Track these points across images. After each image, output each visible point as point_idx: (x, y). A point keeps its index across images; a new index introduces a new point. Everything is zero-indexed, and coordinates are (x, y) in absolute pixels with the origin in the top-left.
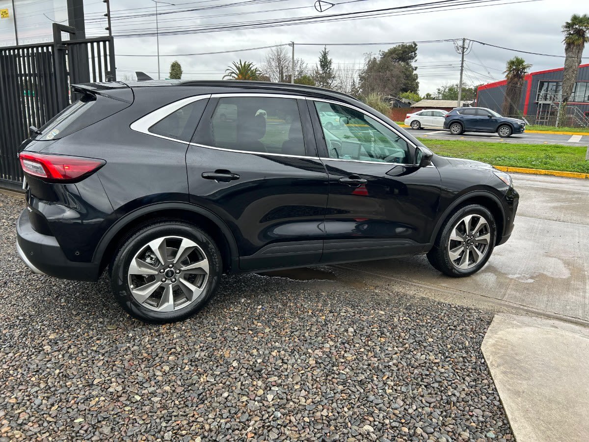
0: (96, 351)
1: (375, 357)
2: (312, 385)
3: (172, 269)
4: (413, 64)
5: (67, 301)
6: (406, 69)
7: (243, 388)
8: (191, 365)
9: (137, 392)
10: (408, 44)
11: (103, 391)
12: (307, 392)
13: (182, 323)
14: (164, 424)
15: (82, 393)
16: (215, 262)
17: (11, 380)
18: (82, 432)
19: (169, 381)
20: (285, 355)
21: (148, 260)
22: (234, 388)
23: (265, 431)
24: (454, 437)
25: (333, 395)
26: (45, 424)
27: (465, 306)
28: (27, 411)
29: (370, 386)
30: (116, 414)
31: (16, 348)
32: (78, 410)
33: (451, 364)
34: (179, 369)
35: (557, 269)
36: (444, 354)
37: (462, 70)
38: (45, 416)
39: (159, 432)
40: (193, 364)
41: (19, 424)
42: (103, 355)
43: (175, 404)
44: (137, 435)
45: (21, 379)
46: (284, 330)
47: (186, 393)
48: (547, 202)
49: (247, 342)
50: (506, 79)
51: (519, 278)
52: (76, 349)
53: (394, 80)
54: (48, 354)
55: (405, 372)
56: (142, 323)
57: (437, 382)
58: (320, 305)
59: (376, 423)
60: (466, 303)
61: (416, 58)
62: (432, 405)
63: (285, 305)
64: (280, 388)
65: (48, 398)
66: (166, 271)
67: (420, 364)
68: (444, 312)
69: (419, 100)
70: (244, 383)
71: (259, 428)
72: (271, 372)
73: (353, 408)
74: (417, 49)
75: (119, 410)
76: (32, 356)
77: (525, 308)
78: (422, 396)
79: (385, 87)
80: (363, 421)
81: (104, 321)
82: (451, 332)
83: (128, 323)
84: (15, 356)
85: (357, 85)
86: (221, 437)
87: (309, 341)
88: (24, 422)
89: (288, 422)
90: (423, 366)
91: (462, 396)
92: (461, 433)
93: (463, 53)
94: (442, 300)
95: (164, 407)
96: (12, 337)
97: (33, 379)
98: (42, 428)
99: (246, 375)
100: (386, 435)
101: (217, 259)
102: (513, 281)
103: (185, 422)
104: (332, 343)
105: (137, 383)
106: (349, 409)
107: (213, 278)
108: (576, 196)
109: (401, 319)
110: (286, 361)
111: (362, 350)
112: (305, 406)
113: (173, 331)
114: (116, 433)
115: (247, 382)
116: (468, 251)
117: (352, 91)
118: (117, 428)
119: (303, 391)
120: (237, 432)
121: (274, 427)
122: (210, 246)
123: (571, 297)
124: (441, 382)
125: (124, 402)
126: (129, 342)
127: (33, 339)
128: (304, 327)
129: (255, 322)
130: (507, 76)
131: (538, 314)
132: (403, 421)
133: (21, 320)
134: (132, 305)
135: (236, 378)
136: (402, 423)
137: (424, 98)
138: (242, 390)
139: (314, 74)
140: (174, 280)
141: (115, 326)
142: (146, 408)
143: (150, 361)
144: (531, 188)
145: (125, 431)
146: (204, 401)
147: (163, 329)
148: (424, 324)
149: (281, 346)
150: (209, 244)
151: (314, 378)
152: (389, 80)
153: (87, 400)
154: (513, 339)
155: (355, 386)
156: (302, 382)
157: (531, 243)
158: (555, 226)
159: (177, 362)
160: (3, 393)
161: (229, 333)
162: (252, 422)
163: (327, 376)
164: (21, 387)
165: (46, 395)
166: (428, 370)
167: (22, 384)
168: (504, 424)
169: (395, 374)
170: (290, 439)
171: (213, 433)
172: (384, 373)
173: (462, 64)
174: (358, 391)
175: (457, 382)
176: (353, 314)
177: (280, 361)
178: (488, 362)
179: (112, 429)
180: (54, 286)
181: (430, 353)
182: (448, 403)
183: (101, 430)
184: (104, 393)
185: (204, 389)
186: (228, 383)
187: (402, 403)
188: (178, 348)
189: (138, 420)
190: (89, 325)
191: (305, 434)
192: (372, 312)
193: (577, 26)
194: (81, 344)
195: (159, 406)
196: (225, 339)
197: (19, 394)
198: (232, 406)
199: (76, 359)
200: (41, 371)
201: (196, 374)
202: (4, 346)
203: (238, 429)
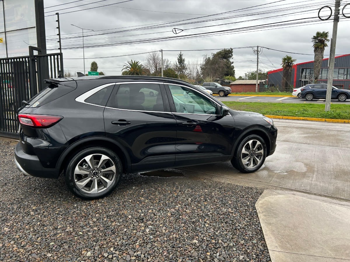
0: (58, 214)
1: (201, 211)
2: (169, 224)
3: (97, 171)
4: (231, 60)
5: (40, 191)
6: (227, 63)
7: (134, 227)
8: (107, 218)
9: (80, 231)
10: (227, 49)
11: (63, 231)
12: (166, 228)
13: (102, 199)
14: (95, 244)
15: (53, 232)
16: (119, 167)
17: (15, 228)
18: (54, 248)
19: (97, 225)
20: (155, 212)
21: (84, 167)
22: (129, 227)
23: (145, 244)
24: (236, 243)
25: (179, 228)
26: (35, 246)
27: (250, 187)
28: (25, 241)
29: (197, 224)
30: (70, 240)
31: (16, 214)
32: (51, 240)
33: (239, 213)
34: (101, 220)
35: (301, 167)
36: (236, 209)
37: (258, 63)
38: (34, 242)
39: (93, 247)
40: (108, 217)
41: (22, 246)
42: (62, 215)
43: (100, 235)
44: (82, 248)
45: (20, 227)
46: (155, 201)
47: (105, 230)
48: (301, 134)
49: (136, 206)
50: (282, 68)
51: (279, 172)
52: (47, 213)
53: (221, 69)
54: (33, 216)
55: (215, 217)
56: (81, 200)
57: (231, 221)
58: (175, 188)
59: (199, 239)
60: (250, 185)
61: (232, 57)
62: (228, 231)
63: (156, 189)
64: (153, 226)
65: (35, 235)
66: (93, 172)
67: (223, 213)
68: (239, 189)
69: (235, 80)
70: (134, 225)
71: (142, 243)
72: (148, 220)
73: (189, 233)
74: (233, 52)
75: (72, 239)
76: (25, 217)
77: (281, 186)
78: (223, 227)
79: (215, 73)
80: (193, 239)
81: (61, 200)
82: (241, 199)
83: (74, 200)
84: (16, 217)
85: (200, 73)
86: (123, 248)
87: (168, 205)
88: (25, 245)
89: (156, 240)
90: (225, 214)
91: (243, 226)
92: (240, 241)
93: (258, 54)
94: (238, 184)
95: (95, 237)
96: (13, 209)
97: (27, 227)
98: (34, 247)
99: (136, 221)
100: (204, 244)
101: (120, 165)
102: (277, 174)
103: (105, 242)
104: (179, 206)
105: (80, 227)
106: (187, 234)
107: (118, 175)
108: (318, 130)
109: (216, 193)
110: (156, 214)
111: (195, 208)
112: (165, 233)
113: (97, 203)
114: (71, 248)
115: (136, 224)
116: (252, 159)
117: (197, 76)
118: (71, 246)
119: (164, 227)
120: (131, 245)
121: (149, 242)
122: (116, 158)
123: (305, 181)
124: (233, 221)
125: (74, 235)
126: (75, 209)
127: (24, 209)
128: (165, 199)
129: (141, 198)
130: (283, 66)
131: (287, 189)
132: (213, 238)
133: (16, 201)
134: (76, 190)
135: (130, 223)
136: (212, 239)
137: (238, 79)
138: (133, 228)
139: (175, 67)
140: (97, 177)
141: (67, 202)
142: (86, 237)
143: (86, 217)
144: (294, 127)
145: (76, 247)
146: (114, 233)
147: (92, 202)
148: (228, 195)
149: (153, 208)
150: (116, 157)
151: (170, 221)
152: (218, 69)
153: (55, 235)
154: (272, 200)
155: (190, 224)
156: (164, 223)
157: (290, 155)
158: (304, 146)
159: (101, 217)
160: (12, 234)
161: (127, 203)
162: (139, 241)
163: (176, 220)
164: (21, 231)
165: (34, 234)
166: (227, 216)
167: (21, 229)
168: (261, 237)
169: (211, 218)
170: (157, 247)
171: (119, 246)
172: (205, 218)
173: (258, 60)
174: (191, 226)
175: (241, 220)
176: (191, 192)
177: (153, 214)
178: (258, 211)
179: (69, 247)
180: (32, 184)
181: (229, 208)
182: (236, 229)
183: (63, 247)
184: (63, 232)
185: (114, 228)
186: (126, 225)
187: (213, 230)
188: (100, 211)
189: (82, 242)
190: (53, 202)
191: (164, 245)
192: (201, 190)
193: (320, 38)
194: (50, 211)
195: (92, 236)
196: (125, 206)
197: (20, 234)
198: (128, 235)
199: (47, 218)
200: (30, 224)
201: (110, 222)
202: (9, 213)
203: (132, 244)
